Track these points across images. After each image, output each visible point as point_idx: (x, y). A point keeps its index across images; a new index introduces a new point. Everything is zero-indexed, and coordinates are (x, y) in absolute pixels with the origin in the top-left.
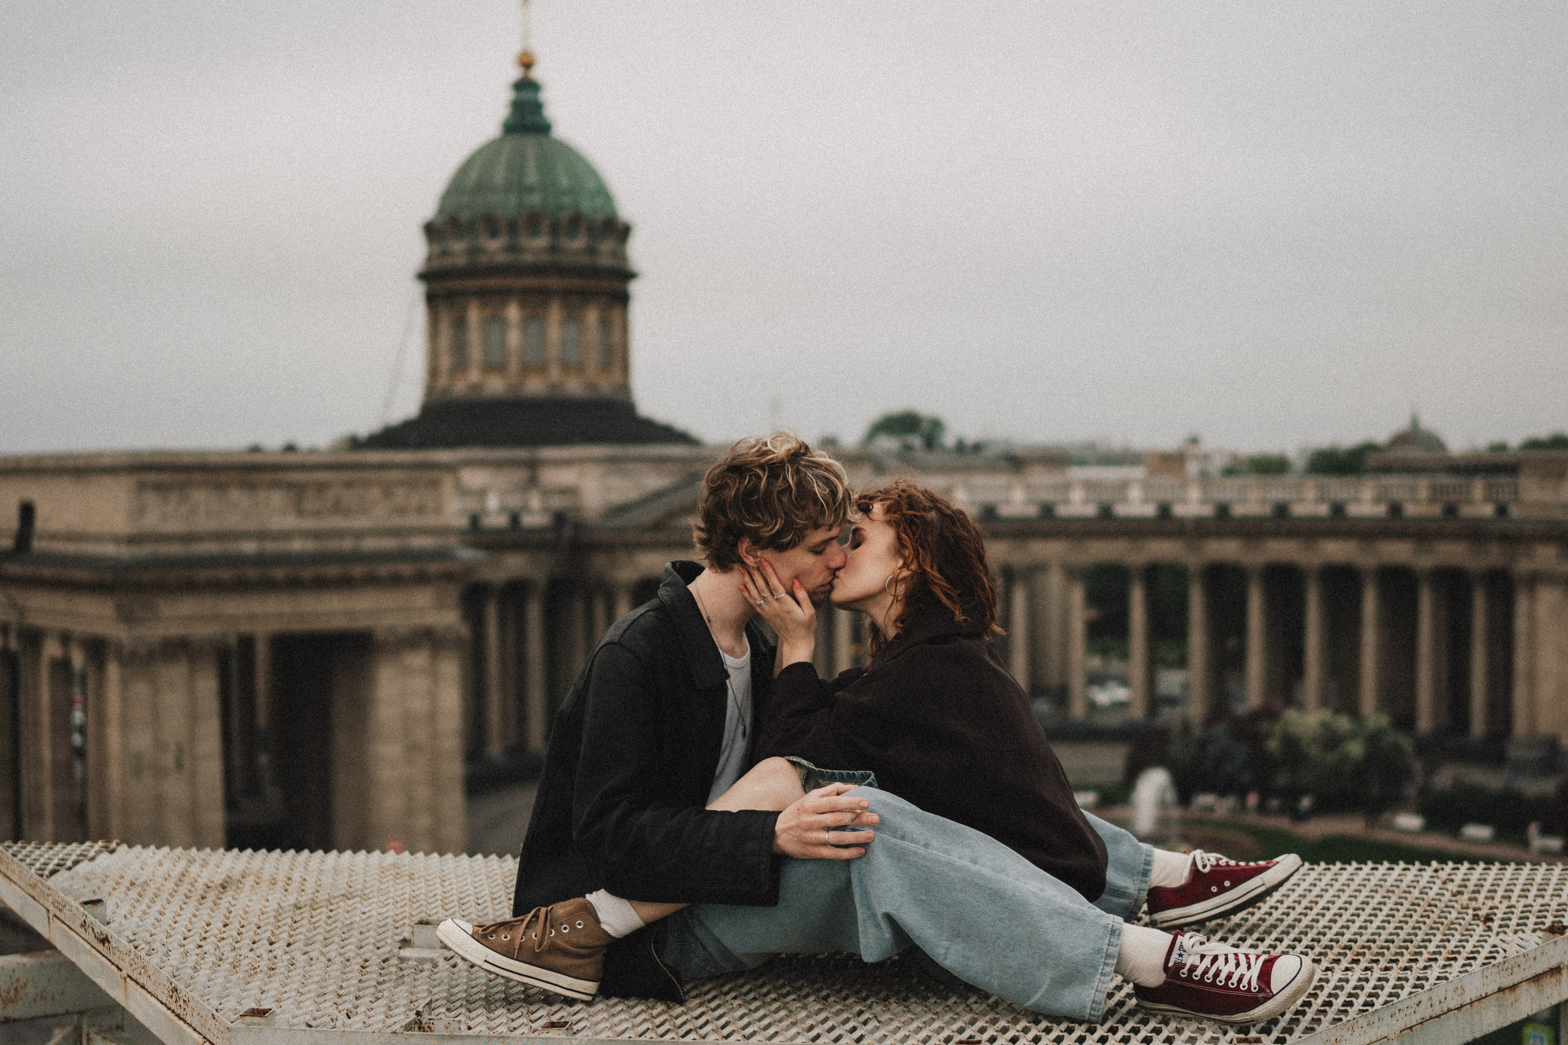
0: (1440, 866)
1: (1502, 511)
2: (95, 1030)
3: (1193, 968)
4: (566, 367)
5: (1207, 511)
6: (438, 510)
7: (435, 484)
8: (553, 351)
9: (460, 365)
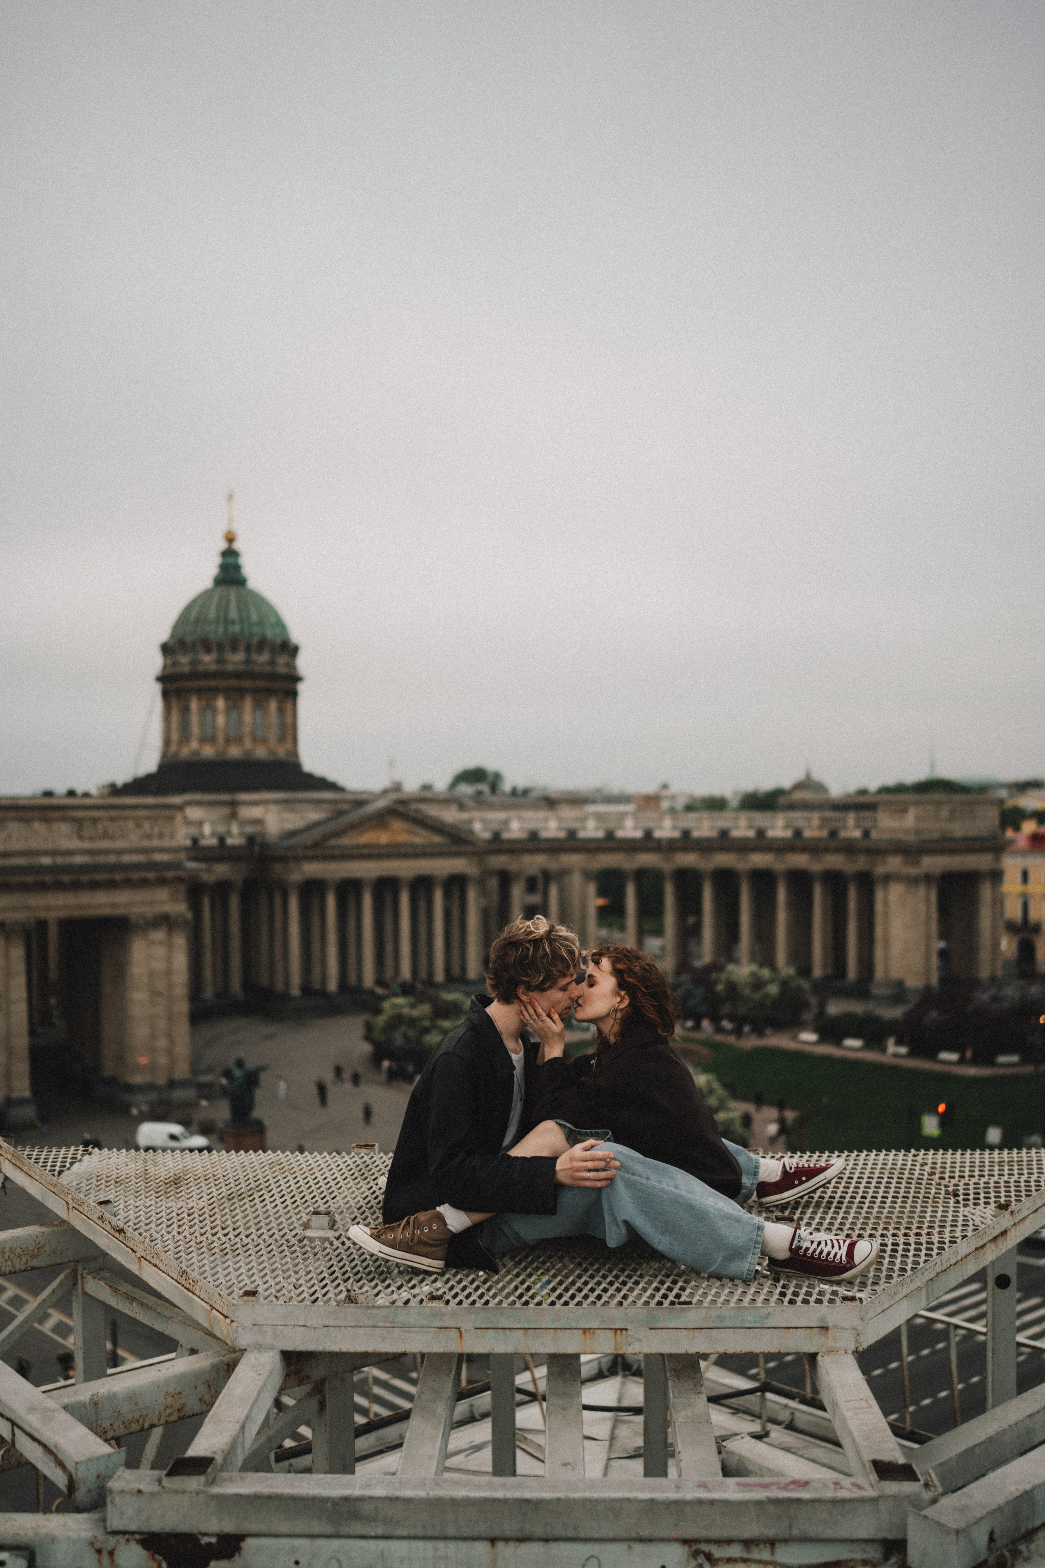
0: (917, 1153)
1: (866, 834)
2: (86, 1271)
3: (807, 1249)
4: (255, 740)
5: (676, 834)
6: (172, 836)
7: (171, 819)
8: (247, 730)
9: (185, 738)
